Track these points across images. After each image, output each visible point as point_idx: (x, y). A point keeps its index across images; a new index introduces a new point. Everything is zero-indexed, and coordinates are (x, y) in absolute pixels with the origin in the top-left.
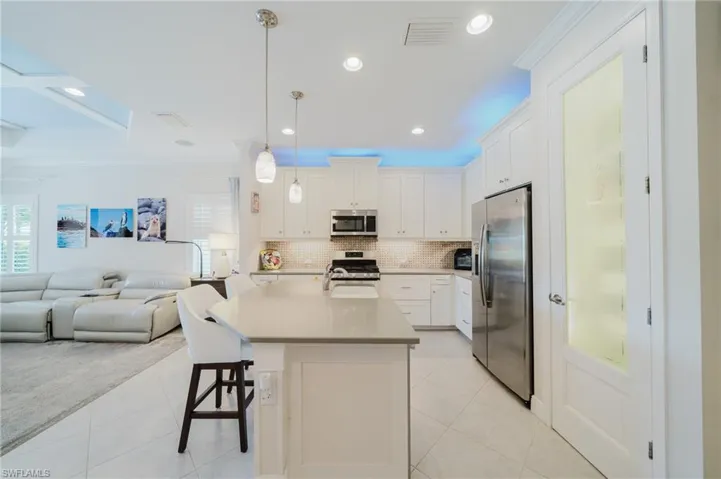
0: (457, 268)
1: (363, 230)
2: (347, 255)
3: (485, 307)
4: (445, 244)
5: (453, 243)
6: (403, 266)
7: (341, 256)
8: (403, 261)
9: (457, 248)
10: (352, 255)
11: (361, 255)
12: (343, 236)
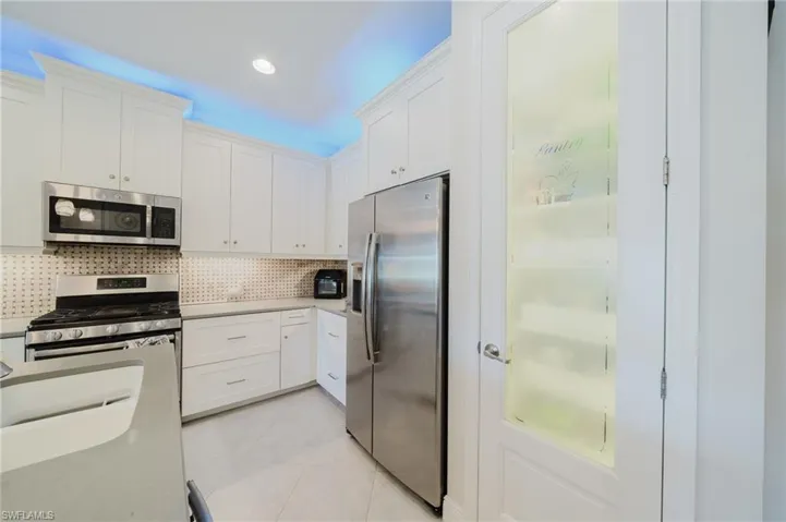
0: (318, 296)
1: (142, 234)
2: (101, 284)
3: (372, 362)
4: (301, 263)
5: (312, 262)
6: (234, 299)
7: (89, 287)
8: (234, 290)
9: (319, 268)
10: (118, 283)
11: (142, 283)
12: (87, 245)
